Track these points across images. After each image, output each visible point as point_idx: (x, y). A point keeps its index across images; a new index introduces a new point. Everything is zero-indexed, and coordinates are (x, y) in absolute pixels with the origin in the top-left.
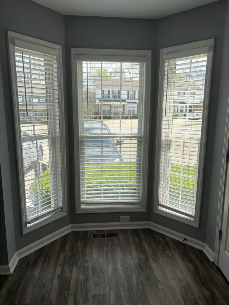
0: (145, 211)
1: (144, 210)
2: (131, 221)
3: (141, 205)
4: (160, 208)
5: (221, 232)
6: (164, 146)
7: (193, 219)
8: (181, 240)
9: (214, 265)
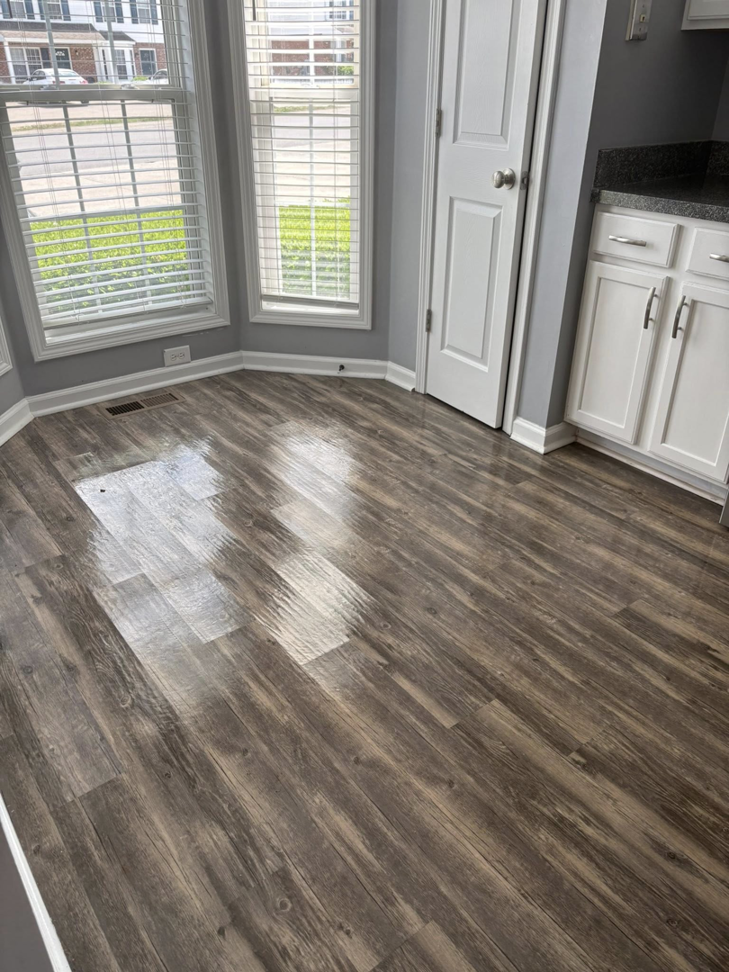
0: (227, 323)
1: (224, 321)
2: (194, 357)
3: (212, 309)
4: (266, 305)
5: (430, 313)
6: (255, 120)
7: (356, 312)
8: (335, 373)
9: (418, 393)
